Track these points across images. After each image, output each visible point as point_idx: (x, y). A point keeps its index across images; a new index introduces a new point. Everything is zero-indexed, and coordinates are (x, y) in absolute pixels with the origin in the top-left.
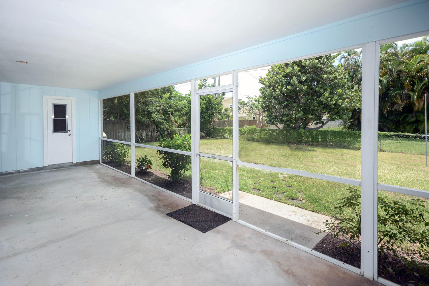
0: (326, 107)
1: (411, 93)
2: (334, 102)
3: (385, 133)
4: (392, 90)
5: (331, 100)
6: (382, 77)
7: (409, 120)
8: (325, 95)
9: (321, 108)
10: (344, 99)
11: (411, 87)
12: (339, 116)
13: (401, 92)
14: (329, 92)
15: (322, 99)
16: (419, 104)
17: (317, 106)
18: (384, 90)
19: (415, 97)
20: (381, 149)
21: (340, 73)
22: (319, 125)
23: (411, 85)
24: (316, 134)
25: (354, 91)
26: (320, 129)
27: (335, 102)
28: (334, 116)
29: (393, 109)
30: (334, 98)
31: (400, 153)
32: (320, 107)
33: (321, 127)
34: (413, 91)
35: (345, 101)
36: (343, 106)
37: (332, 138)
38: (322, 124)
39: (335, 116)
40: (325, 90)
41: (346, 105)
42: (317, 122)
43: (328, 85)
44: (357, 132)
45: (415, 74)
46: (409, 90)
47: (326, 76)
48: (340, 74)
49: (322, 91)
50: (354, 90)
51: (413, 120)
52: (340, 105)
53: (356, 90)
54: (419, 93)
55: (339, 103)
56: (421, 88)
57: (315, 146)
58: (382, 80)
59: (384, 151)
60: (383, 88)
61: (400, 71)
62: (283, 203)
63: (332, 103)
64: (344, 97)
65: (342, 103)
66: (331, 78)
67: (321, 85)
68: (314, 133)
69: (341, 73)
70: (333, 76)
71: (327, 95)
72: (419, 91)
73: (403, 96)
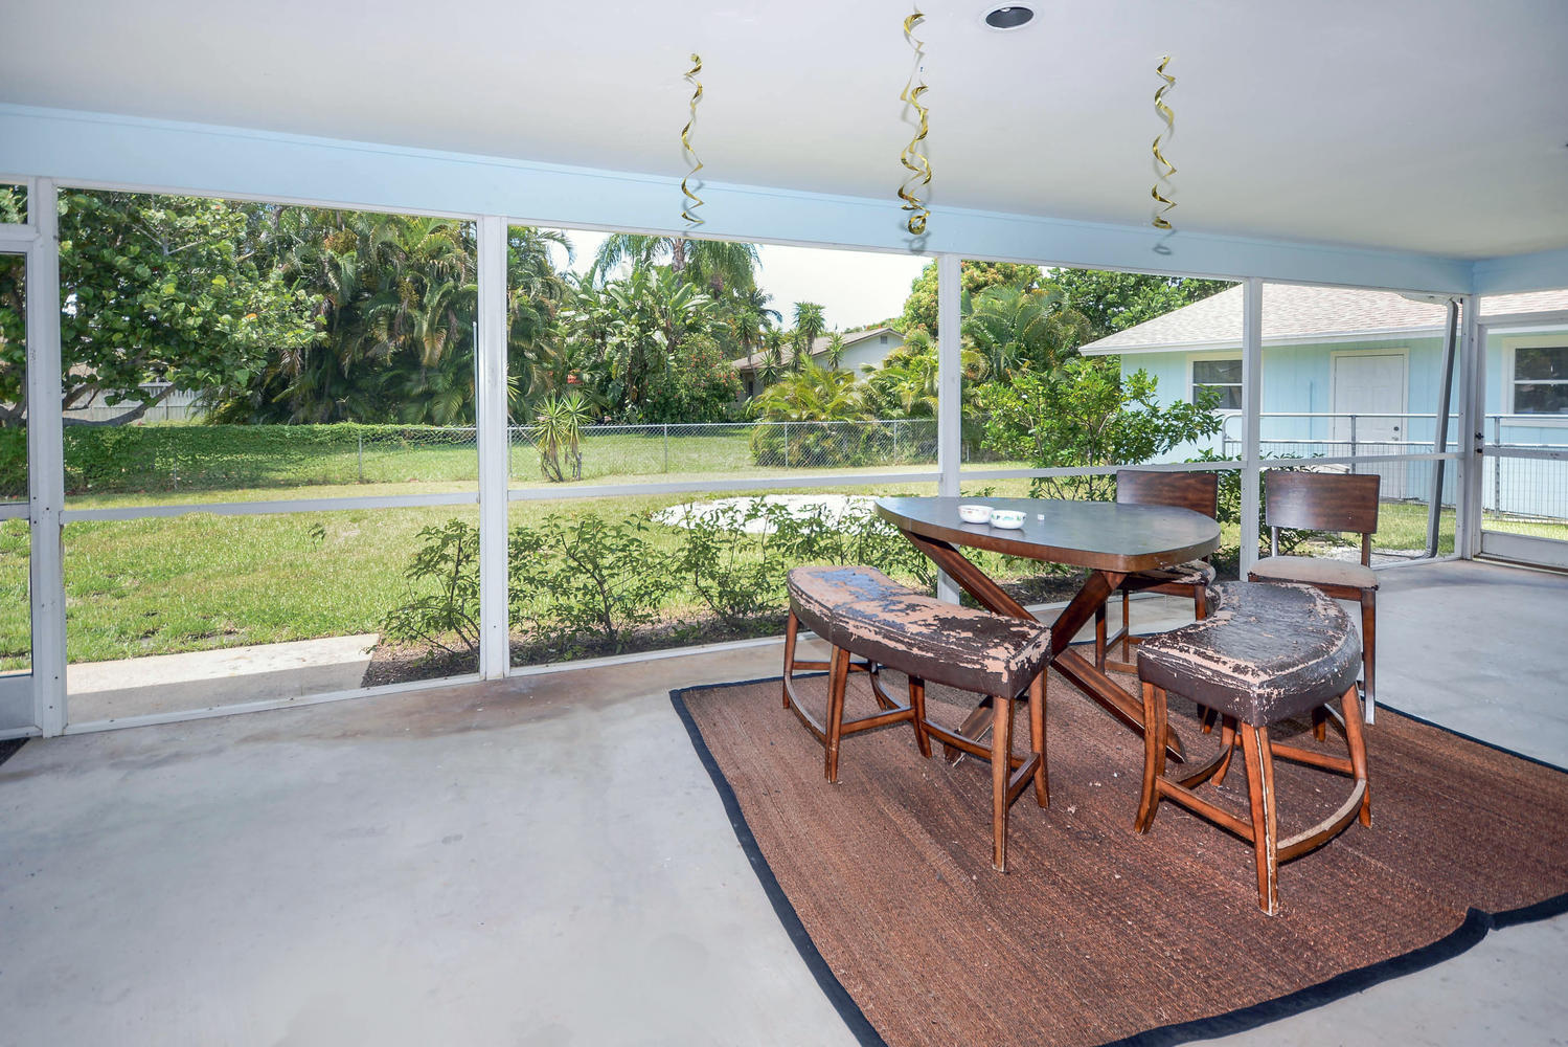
0: (165, 334)
1: (416, 313)
2: (200, 320)
3: (370, 426)
4: (367, 299)
5: (187, 313)
6: (342, 253)
7: (412, 389)
8: (158, 290)
9: (139, 339)
10: (237, 314)
11: (416, 297)
12: (222, 372)
13: (394, 308)
14: (176, 281)
15: (149, 303)
16: (433, 347)
17: (121, 331)
18: (348, 294)
19: (425, 327)
20: (361, 478)
21: (218, 217)
22: (129, 405)
23: (417, 291)
24: (119, 442)
25: (269, 290)
26: (135, 423)
27: (202, 319)
28: (199, 374)
29: (369, 354)
30: (198, 306)
31: (409, 481)
32: (135, 334)
33: (137, 414)
34: (422, 308)
35: (244, 320)
36: (238, 336)
37: (194, 456)
38: (140, 403)
39: (205, 372)
40: (159, 271)
41: (247, 334)
42: (117, 395)
43: (167, 252)
44: (286, 427)
45: (425, 259)
46: (411, 305)
47: (161, 215)
48: (219, 220)
49: (143, 271)
50: (268, 285)
51: (420, 389)
52: (223, 335)
53: (276, 286)
54: (434, 316)
55: (219, 325)
56: (439, 303)
57: (116, 492)
58: (340, 262)
59: (368, 482)
60: (345, 288)
61: (390, 245)
62: (177, 652)
63: (190, 321)
64: (237, 306)
65: (233, 327)
66: (181, 227)
67: (138, 249)
68: (110, 438)
69: (222, 219)
70: (191, 221)
71: (169, 289)
72: (434, 310)
73: (397, 321)
